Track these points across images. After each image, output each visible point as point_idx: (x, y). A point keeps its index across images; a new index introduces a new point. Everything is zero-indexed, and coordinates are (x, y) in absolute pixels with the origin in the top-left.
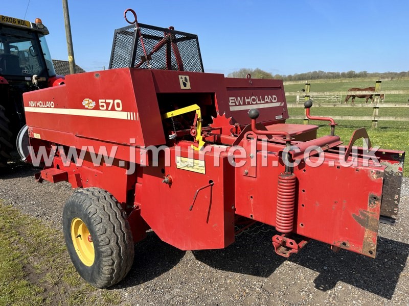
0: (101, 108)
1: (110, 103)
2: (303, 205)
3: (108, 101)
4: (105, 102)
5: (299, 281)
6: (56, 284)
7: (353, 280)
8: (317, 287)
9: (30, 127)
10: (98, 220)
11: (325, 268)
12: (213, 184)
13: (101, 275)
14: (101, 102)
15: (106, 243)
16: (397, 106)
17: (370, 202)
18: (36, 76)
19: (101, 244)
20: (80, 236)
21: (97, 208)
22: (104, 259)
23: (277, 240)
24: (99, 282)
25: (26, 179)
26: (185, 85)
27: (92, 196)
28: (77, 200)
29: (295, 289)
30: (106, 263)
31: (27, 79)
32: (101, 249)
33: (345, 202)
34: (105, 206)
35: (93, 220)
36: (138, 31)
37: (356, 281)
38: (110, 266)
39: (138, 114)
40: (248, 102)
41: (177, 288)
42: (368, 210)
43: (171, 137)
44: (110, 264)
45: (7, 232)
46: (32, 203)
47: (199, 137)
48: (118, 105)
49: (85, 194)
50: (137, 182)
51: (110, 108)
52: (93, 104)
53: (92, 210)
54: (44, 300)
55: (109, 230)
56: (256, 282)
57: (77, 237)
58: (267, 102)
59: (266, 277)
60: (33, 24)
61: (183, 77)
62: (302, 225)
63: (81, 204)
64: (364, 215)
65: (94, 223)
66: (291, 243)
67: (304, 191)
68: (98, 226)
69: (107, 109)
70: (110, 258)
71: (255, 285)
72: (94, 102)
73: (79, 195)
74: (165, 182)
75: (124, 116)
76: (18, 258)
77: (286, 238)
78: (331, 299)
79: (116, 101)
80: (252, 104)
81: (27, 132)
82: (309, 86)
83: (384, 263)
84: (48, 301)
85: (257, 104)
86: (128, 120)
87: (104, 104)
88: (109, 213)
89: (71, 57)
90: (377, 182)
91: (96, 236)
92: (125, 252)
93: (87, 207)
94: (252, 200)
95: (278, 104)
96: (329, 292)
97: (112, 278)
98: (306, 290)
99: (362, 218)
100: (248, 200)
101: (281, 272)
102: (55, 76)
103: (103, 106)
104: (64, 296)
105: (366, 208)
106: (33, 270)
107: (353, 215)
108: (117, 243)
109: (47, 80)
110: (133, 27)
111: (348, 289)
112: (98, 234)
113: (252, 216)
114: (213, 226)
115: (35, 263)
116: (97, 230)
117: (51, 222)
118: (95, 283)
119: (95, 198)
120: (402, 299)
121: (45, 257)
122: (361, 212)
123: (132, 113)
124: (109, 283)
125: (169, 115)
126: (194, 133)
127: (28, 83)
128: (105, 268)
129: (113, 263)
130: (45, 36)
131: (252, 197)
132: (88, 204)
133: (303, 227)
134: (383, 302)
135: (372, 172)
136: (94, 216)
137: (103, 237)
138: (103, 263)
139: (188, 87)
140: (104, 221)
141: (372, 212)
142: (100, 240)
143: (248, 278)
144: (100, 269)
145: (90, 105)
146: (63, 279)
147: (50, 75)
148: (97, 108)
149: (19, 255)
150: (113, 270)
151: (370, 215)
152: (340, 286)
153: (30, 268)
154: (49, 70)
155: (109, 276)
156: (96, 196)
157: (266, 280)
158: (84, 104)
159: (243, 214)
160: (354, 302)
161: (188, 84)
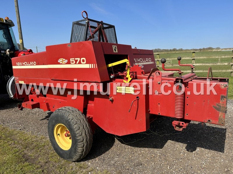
0: (71, 63)
1: (78, 60)
2: (187, 105)
3: (76, 59)
4: (75, 60)
5: (178, 149)
6: (46, 163)
7: (204, 146)
8: (188, 150)
9: (16, 78)
10: (75, 122)
11: (188, 142)
12: (139, 99)
13: (77, 153)
14: (72, 60)
15: (80, 134)
16: (203, 65)
17: (221, 99)
18: (9, 50)
19: (77, 135)
20: (59, 134)
21: (73, 116)
22: (79, 144)
23: (175, 123)
24: (75, 158)
25: (5, 111)
26: (115, 50)
27: (69, 110)
28: (60, 113)
29: (177, 152)
30: (80, 146)
31: (2, 52)
32: (77, 138)
33: (209, 101)
34: (77, 115)
35: (72, 123)
36: (88, 23)
37: (205, 146)
38: (82, 147)
39: (96, 64)
40: (139, 61)
41: (116, 157)
42: (221, 103)
43: (112, 76)
44: (82, 146)
45: (5, 139)
46: (14, 123)
47: (128, 76)
48: (83, 61)
49: (64, 110)
50: (88, 104)
51: (77, 63)
52: (66, 61)
53: (70, 117)
54: (43, 171)
55: (81, 127)
56: (157, 151)
57: (58, 135)
58: (147, 62)
59: (161, 148)
60: (5, 20)
61: (114, 46)
62: (187, 114)
63: (63, 115)
64: (219, 106)
65: (72, 125)
66: (183, 124)
67: (188, 97)
68: (75, 126)
69: (76, 63)
70: (82, 143)
71: (156, 152)
72: (67, 60)
73: (61, 110)
74: (110, 100)
75: (87, 66)
76: (17, 152)
77: (180, 122)
78: (196, 155)
79: (82, 59)
80: (141, 62)
81: (14, 80)
82: (159, 55)
83: (215, 137)
84: (45, 171)
85: (142, 62)
86: (90, 68)
87: (74, 61)
88: (80, 119)
89: (22, 40)
90: (224, 89)
91: (74, 131)
92: (90, 139)
93: (67, 116)
94: (159, 105)
95: (152, 63)
96: (194, 152)
97: (82, 154)
98: (182, 152)
99: (218, 107)
100: (157, 106)
101: (167, 146)
102: (18, 50)
103: (73, 62)
104: (53, 168)
105: (219, 102)
106: (29, 157)
107: (213, 106)
108: (86, 134)
109: (14, 52)
110: (85, 20)
111: (202, 150)
112: (76, 130)
113: (159, 113)
114: (139, 120)
115: (29, 154)
116: (74, 128)
117: (31, 132)
118: (72, 159)
119: (71, 111)
120: (228, 152)
121: (34, 150)
122: (217, 105)
123: (92, 65)
124: (80, 158)
125: (110, 65)
126: (125, 74)
127: (2, 55)
128: (79, 149)
129: (84, 146)
130: (12, 27)
131: (159, 104)
132: (68, 115)
133: (187, 115)
134: (220, 154)
135: (222, 85)
136: (72, 121)
137: (78, 131)
138: (78, 146)
139: (117, 51)
140: (78, 123)
141: (222, 104)
142: (76, 133)
143: (152, 150)
144: (76, 150)
145: (64, 62)
146: (49, 160)
147: (16, 49)
148: (69, 63)
149: (18, 150)
150: (83, 150)
151: (221, 105)
152: (198, 149)
153: (27, 156)
154: (15, 46)
155: (81, 153)
156: (71, 110)
157: (161, 150)
158: (59, 61)
159: (154, 113)
160: (207, 155)
161: (117, 50)
